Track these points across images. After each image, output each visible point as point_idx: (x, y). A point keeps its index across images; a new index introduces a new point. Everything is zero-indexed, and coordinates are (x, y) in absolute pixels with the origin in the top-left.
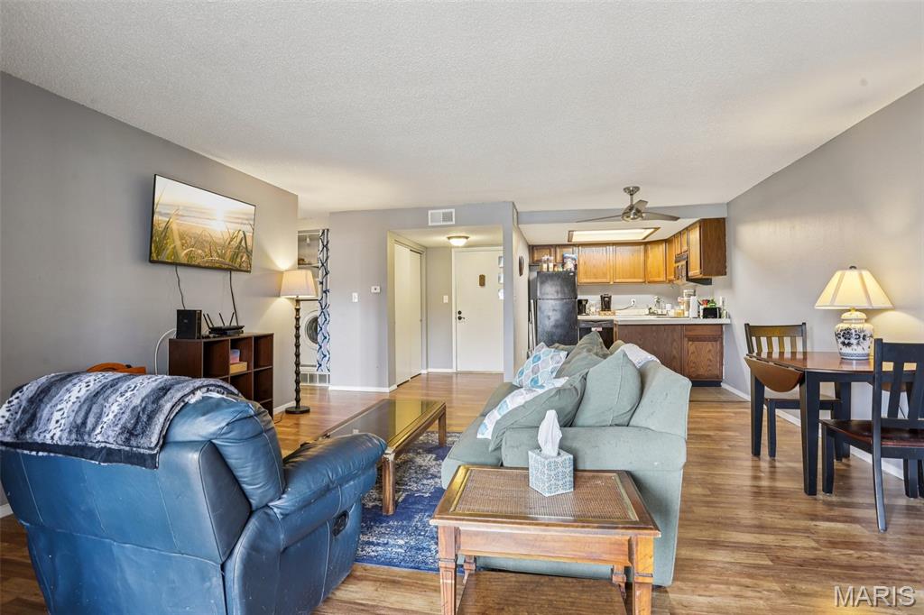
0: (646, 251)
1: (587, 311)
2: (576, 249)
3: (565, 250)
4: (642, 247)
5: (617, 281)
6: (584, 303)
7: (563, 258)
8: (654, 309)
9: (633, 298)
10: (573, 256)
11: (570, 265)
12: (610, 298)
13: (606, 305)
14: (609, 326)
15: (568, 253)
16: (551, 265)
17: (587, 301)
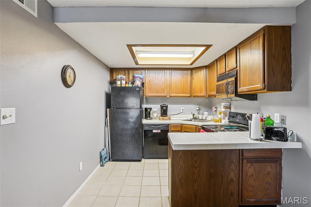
0: (192, 74)
1: (151, 116)
2: (143, 71)
3: (136, 72)
4: (189, 72)
5: (172, 95)
6: (149, 110)
7: (134, 77)
8: (196, 115)
9: (182, 107)
10: (141, 76)
11: (138, 83)
12: (167, 107)
13: (164, 112)
14: (165, 129)
15: (138, 74)
16: (124, 82)
17: (151, 109)
